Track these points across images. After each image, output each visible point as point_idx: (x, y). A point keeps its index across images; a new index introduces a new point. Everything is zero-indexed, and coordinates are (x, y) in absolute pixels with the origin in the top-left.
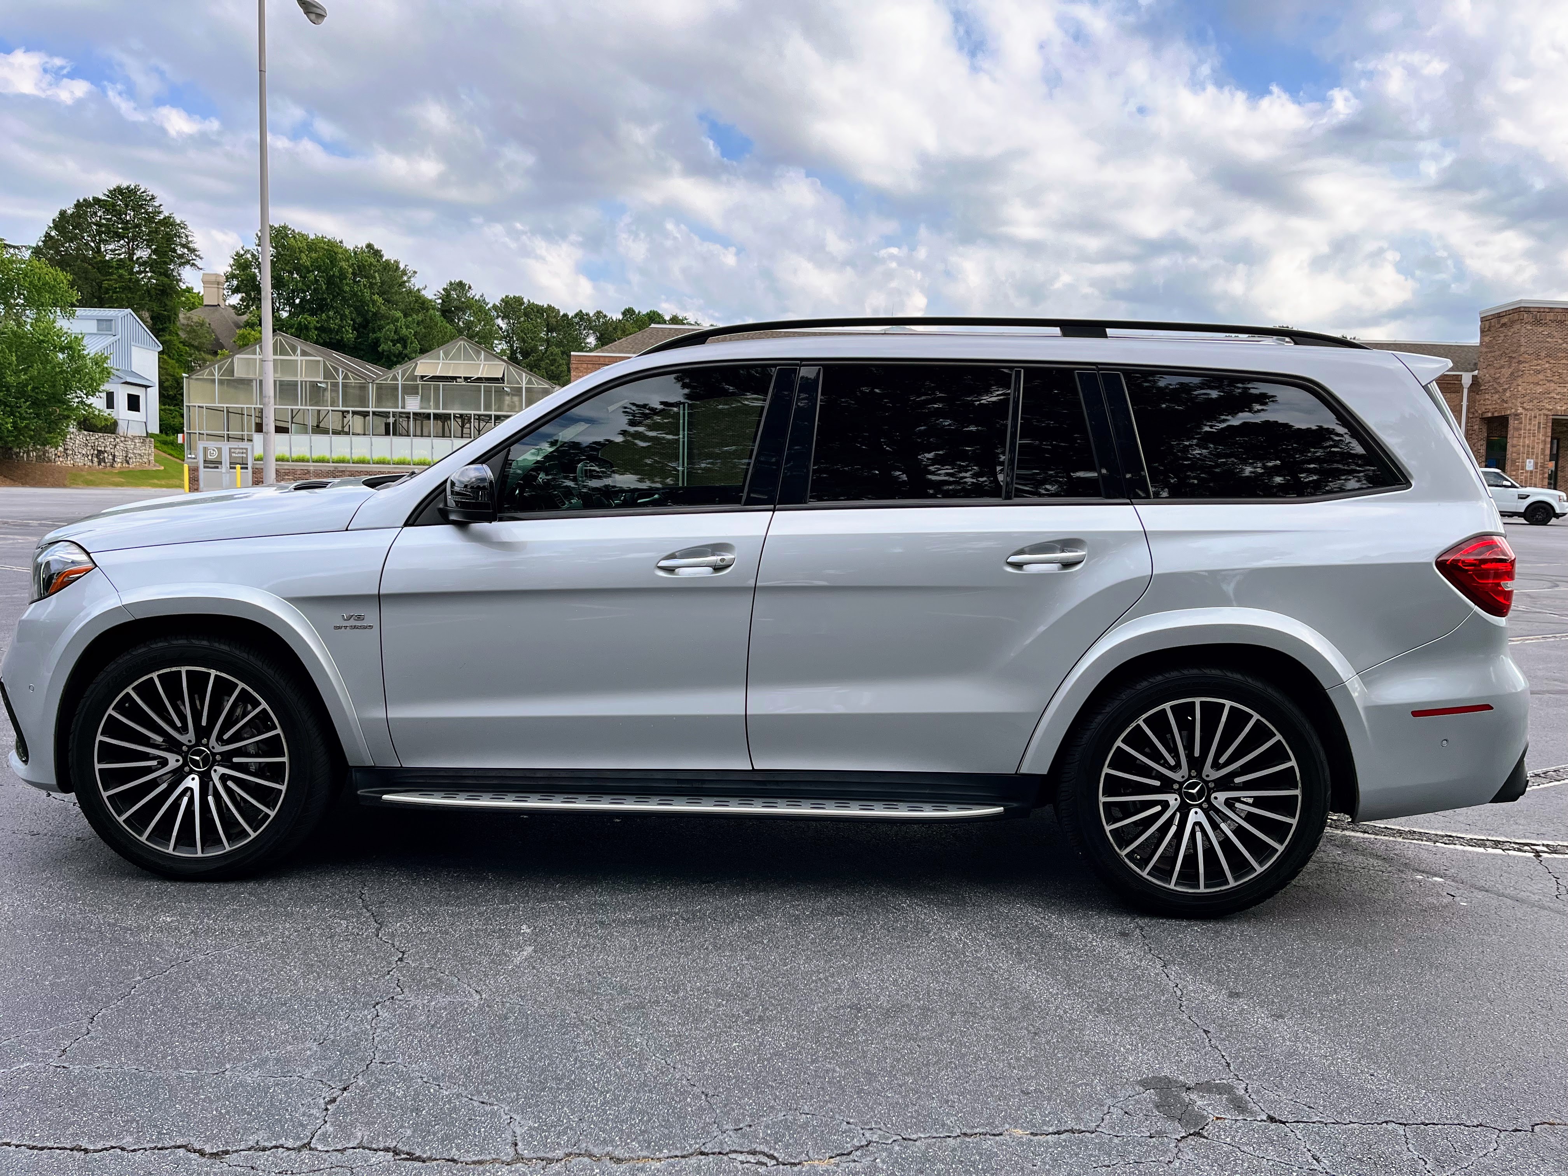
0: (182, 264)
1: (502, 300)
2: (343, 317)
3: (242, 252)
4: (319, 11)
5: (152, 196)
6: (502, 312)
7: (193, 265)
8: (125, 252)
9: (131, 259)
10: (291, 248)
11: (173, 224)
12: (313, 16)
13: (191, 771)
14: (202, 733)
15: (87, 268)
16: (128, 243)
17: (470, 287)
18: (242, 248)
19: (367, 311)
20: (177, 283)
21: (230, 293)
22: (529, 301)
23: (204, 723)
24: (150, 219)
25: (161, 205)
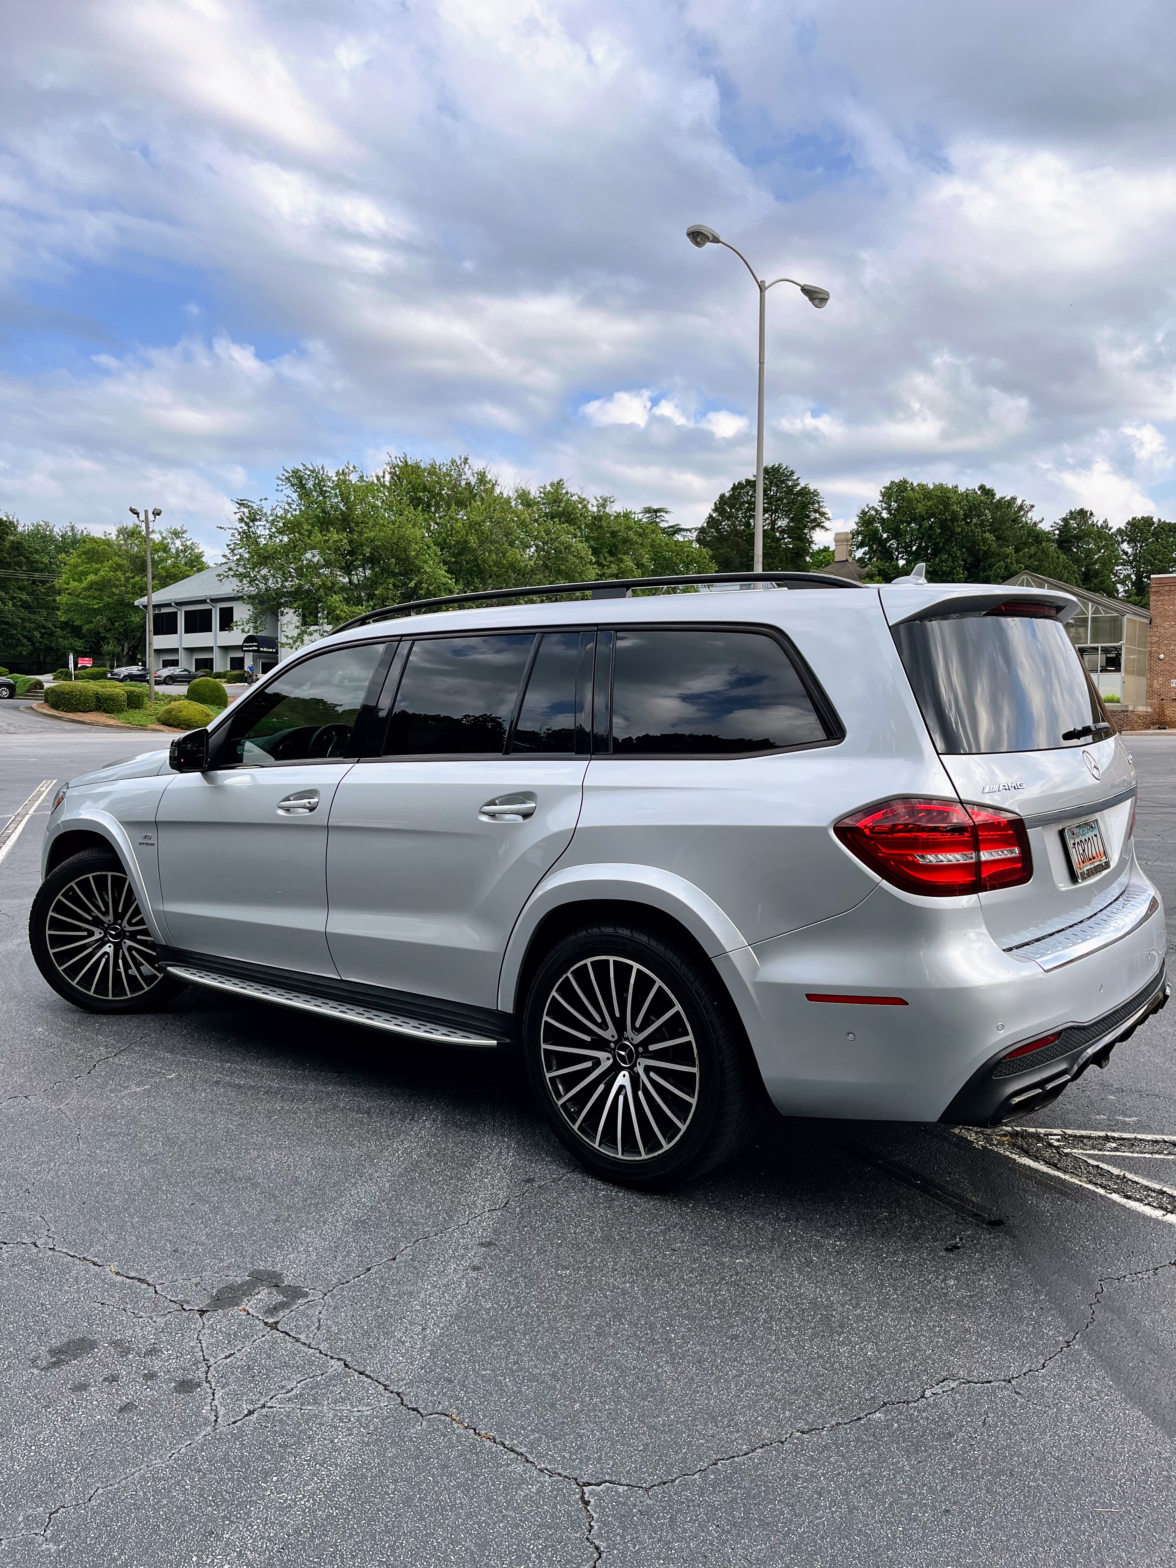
0: (813, 528)
1: (1128, 523)
2: (955, 559)
3: (867, 510)
4: (821, 296)
5: (792, 471)
6: (1127, 536)
7: (823, 527)
8: (768, 524)
9: (773, 529)
10: (910, 501)
11: (809, 493)
12: (817, 302)
13: (109, 941)
14: (118, 917)
15: (737, 541)
16: (771, 516)
17: (1091, 514)
18: (867, 506)
19: (979, 550)
20: (809, 545)
21: (855, 549)
22: (1159, 520)
23: (120, 910)
24: (790, 490)
25: (798, 478)
